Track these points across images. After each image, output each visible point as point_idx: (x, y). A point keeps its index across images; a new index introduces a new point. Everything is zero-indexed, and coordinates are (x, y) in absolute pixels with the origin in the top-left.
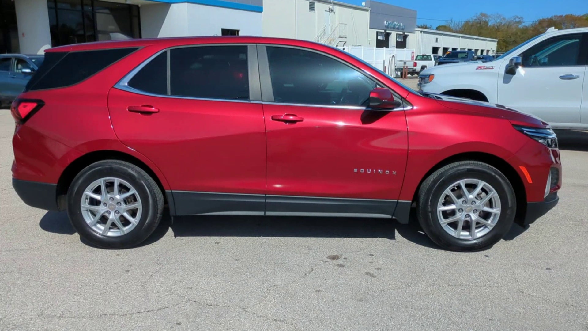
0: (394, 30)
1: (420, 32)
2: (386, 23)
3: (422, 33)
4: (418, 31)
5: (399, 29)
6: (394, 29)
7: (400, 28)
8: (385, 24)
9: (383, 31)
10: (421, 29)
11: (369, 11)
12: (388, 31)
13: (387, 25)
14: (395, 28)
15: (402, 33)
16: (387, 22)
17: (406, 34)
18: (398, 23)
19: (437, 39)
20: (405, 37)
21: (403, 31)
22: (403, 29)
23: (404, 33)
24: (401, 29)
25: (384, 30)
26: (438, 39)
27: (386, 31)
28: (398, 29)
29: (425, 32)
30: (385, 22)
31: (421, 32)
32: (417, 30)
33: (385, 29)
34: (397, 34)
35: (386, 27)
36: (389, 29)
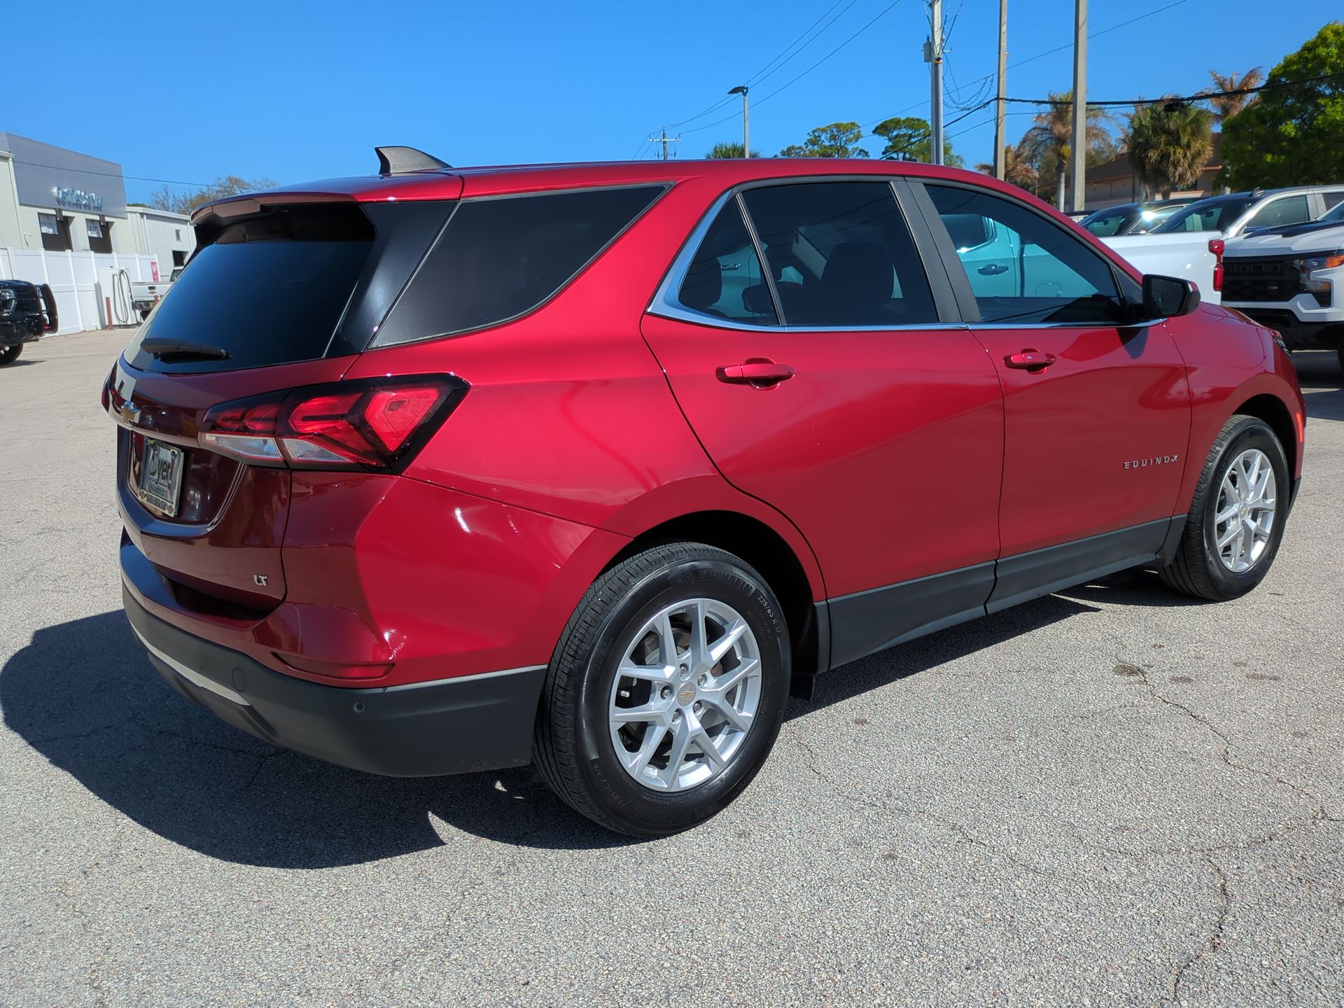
0: (79, 209)
1: (138, 215)
2: (59, 193)
3: (145, 217)
4: (134, 213)
5: (90, 208)
6: (78, 206)
7: (92, 205)
8: (56, 195)
9: (53, 212)
10: (140, 210)
11: (11, 159)
12: (65, 213)
13: (60, 196)
14: (80, 205)
15: (97, 218)
16: (59, 189)
17: (107, 219)
18: (85, 194)
19: (178, 232)
20: (106, 228)
21: (100, 213)
22: (99, 208)
23: (102, 217)
24: (94, 207)
25: (55, 209)
26: (181, 233)
27: (60, 211)
28: (87, 208)
29: (150, 216)
30: (55, 190)
31: (142, 214)
32: (130, 212)
33: (58, 207)
34: (87, 220)
35: (58, 201)
36: (67, 207)
